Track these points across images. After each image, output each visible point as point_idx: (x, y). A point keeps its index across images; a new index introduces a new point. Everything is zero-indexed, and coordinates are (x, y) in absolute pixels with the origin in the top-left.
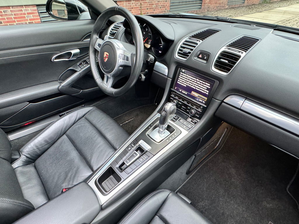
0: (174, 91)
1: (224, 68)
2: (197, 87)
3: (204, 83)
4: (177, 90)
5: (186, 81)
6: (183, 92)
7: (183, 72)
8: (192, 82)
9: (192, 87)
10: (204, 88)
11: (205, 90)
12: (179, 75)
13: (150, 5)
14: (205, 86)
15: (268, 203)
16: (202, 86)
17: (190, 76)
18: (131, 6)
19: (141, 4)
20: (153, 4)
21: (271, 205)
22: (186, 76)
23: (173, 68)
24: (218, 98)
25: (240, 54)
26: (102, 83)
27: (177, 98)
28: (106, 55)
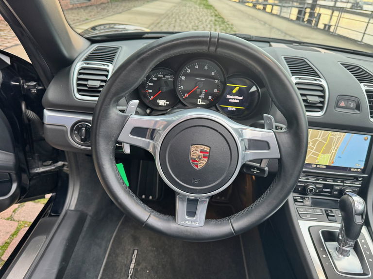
26: (168, 220)
27: (312, 180)
28: (202, 152)
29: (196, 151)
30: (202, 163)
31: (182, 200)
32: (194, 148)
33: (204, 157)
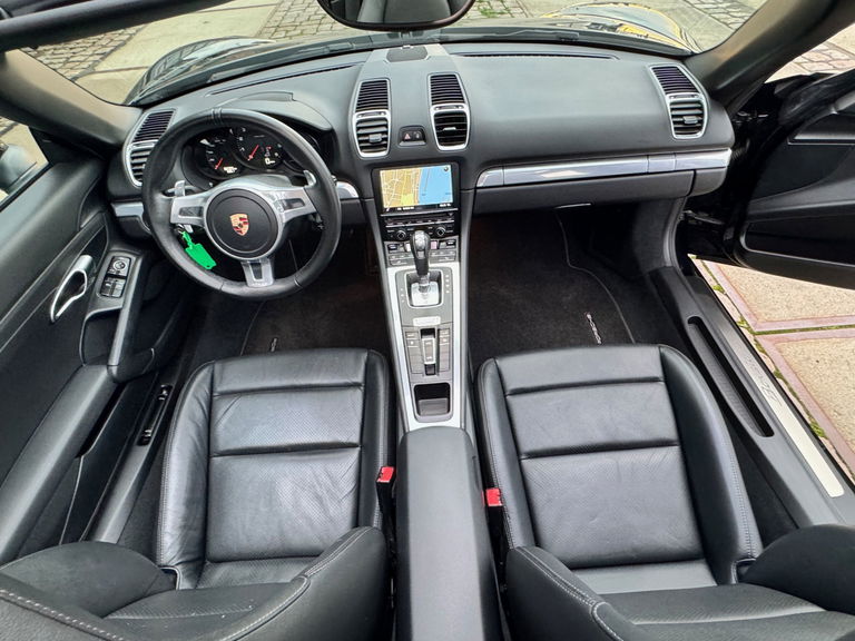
25: (460, 109)
26: (241, 286)
27: (400, 225)
28: (241, 219)
29: (235, 220)
30: (245, 230)
31: (247, 265)
32: (232, 218)
33: (245, 223)
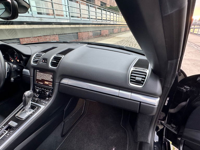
0: (36, 84)
1: (55, 65)
2: (47, 78)
3: (49, 75)
4: (38, 83)
5: (41, 76)
6: (40, 83)
7: (38, 72)
8: (43, 76)
9: (44, 79)
10: (50, 78)
11: (51, 79)
12: (36, 74)
13: (45, 39)
14: (50, 77)
15: (112, 136)
16: (48, 77)
17: (42, 73)
18: (31, 41)
19: (38, 39)
20: (47, 39)
21: (114, 137)
22: (40, 74)
23: (32, 70)
24: (56, 82)
